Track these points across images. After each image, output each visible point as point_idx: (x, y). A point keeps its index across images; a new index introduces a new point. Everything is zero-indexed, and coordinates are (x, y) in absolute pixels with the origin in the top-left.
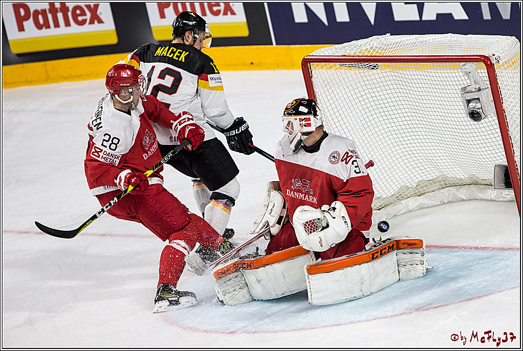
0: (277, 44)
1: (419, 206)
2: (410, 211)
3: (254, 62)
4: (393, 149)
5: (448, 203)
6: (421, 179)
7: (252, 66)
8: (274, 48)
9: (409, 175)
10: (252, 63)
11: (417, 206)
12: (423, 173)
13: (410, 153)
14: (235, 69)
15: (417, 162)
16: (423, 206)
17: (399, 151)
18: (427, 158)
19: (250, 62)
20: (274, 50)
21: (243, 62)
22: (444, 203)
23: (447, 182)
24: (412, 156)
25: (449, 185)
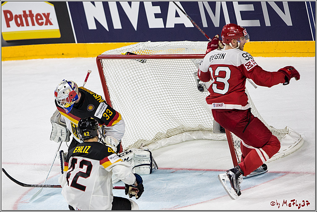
0: (78, 43)
1: (168, 144)
2: (163, 147)
3: (64, 54)
4: (152, 110)
5: (185, 141)
6: (169, 128)
7: (63, 55)
8: (76, 45)
9: (161, 126)
10: (63, 54)
11: (167, 144)
12: (170, 125)
13: (162, 113)
14: (52, 58)
15: (166, 118)
16: (171, 144)
17: (156, 111)
18: (170, 116)
19: (62, 53)
20: (76, 46)
21: (58, 53)
22: (183, 142)
23: (184, 130)
24: (163, 115)
25: (186, 131)
